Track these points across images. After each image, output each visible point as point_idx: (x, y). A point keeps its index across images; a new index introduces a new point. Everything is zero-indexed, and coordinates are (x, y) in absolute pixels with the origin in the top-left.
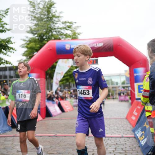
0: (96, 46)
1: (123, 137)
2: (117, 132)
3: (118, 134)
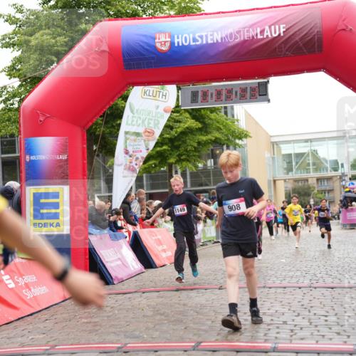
0: (259, 37)
2: (338, 334)
3: (341, 343)
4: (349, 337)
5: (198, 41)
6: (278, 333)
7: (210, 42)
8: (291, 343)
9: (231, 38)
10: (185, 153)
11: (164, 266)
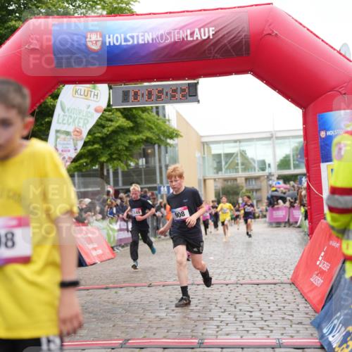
0: (189, 39)
1: (280, 346)
2: (262, 328)
3: (265, 337)
4: (271, 331)
5: (129, 41)
6: (204, 329)
7: (141, 42)
8: (217, 338)
9: (162, 39)
10: (116, 151)
11: (94, 264)
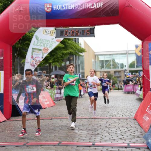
0: (91, 7)
1: (129, 147)
2: (121, 139)
3: (122, 143)
4: (125, 140)
5: (64, 8)
6: (95, 138)
7: (69, 9)
8: (101, 143)
9: (79, 7)
10: (57, 58)
11: (46, 108)
